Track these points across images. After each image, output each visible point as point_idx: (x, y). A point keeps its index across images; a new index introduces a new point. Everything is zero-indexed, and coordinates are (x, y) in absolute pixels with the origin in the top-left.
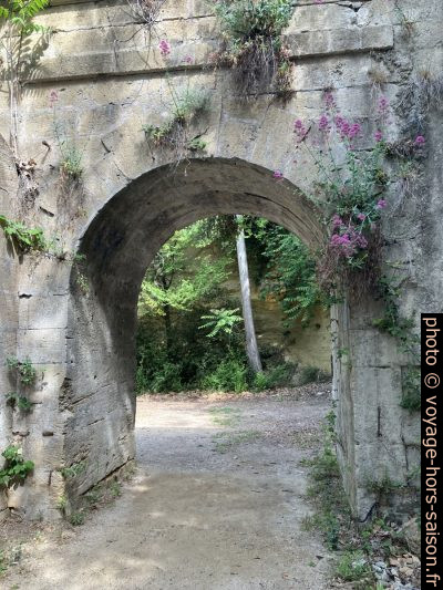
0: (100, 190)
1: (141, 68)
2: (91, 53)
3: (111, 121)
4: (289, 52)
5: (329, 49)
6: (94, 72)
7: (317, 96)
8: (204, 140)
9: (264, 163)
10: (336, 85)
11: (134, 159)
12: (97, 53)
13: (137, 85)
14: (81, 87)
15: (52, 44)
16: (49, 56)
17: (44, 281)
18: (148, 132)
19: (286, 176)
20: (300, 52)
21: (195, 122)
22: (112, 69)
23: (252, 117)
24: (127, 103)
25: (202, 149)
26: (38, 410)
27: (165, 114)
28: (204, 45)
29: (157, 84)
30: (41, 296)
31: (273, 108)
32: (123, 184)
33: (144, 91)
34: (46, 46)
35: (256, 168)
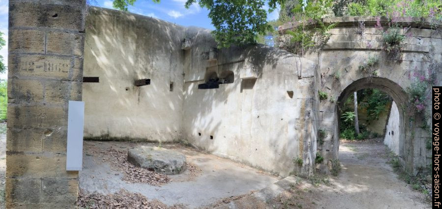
0: (345, 83)
1: (359, 48)
2: (343, 42)
3: (348, 63)
4: (402, 49)
5: (413, 50)
6: (344, 48)
7: (408, 62)
8: (376, 71)
9: (394, 80)
10: (414, 60)
11: (355, 75)
12: (345, 42)
13: (356, 52)
14: (339, 52)
15: (331, 38)
16: (330, 42)
17: (327, 108)
18: (360, 67)
19: (400, 85)
20: (405, 49)
21: (374, 66)
22: (350, 47)
23: (391, 66)
24: (353, 58)
25: (376, 75)
26: (325, 144)
27: (365, 62)
28: (378, 43)
29: (362, 53)
30: (326, 112)
31: (396, 65)
32: (351, 82)
33: (359, 54)
34: (329, 39)
35: (391, 81)
